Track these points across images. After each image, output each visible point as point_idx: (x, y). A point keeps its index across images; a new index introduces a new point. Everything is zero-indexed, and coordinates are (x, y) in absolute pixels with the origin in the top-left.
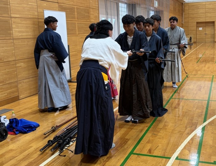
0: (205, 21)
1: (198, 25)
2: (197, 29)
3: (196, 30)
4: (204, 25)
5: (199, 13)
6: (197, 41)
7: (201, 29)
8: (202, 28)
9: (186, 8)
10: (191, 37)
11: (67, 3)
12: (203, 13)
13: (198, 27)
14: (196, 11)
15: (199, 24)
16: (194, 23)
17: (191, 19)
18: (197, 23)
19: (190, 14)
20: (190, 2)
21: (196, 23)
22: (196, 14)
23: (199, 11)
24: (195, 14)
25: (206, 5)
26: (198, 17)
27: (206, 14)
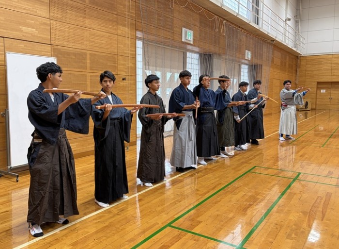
0: (330, 81)
1: (319, 86)
2: (318, 92)
3: (316, 93)
4: (329, 86)
5: (321, 70)
6: (317, 108)
7: (323, 91)
8: (325, 90)
9: (303, 63)
10: (307, 103)
11: (70, 46)
12: (327, 70)
13: (319, 88)
14: (316, 67)
15: (320, 84)
16: (313, 83)
17: (309, 77)
18: (319, 83)
19: (308, 71)
20: (308, 55)
21: (316, 83)
22: (318, 70)
23: (322, 67)
24: (315, 71)
25: (333, 59)
26: (320, 74)
27: (333, 71)
